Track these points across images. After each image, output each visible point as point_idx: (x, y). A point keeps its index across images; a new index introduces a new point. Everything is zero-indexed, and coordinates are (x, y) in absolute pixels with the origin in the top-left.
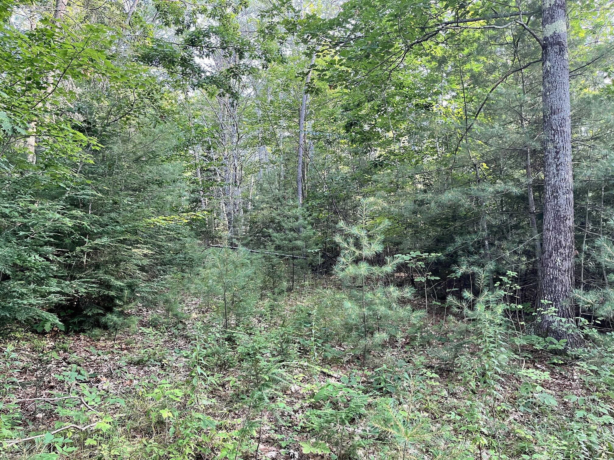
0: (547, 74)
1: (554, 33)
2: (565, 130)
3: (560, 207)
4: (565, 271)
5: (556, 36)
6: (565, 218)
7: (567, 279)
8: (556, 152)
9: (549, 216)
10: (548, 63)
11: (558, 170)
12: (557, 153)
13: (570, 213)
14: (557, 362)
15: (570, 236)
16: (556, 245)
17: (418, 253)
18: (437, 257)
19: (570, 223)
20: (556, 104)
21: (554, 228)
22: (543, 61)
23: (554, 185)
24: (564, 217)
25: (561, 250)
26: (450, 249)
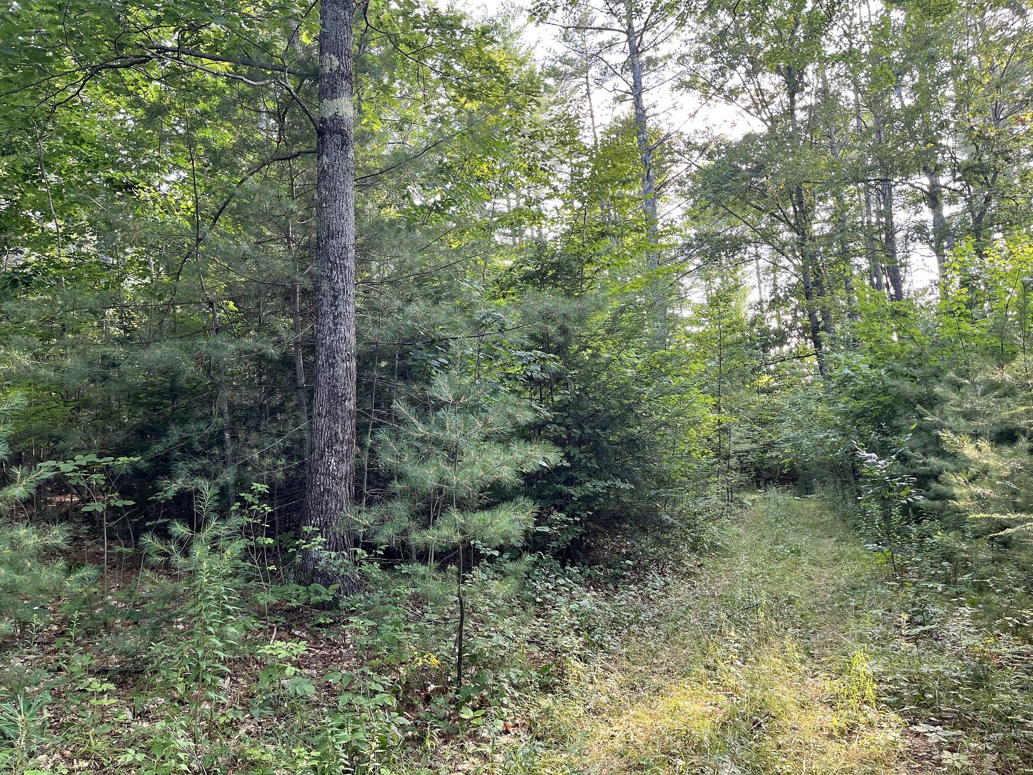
0: (323, 173)
1: (335, 114)
2: (347, 264)
3: (337, 380)
4: (341, 479)
5: (337, 120)
6: (344, 398)
7: (343, 490)
8: (334, 296)
9: (322, 394)
10: (325, 159)
11: (335, 324)
12: (335, 298)
13: (351, 390)
14: (323, 622)
15: (350, 424)
16: (330, 438)
17: (92, 457)
18: (132, 464)
19: (350, 405)
20: (335, 224)
21: (328, 412)
22: (319, 153)
23: (330, 347)
24: (343, 395)
25: (337, 447)
26: (158, 448)
